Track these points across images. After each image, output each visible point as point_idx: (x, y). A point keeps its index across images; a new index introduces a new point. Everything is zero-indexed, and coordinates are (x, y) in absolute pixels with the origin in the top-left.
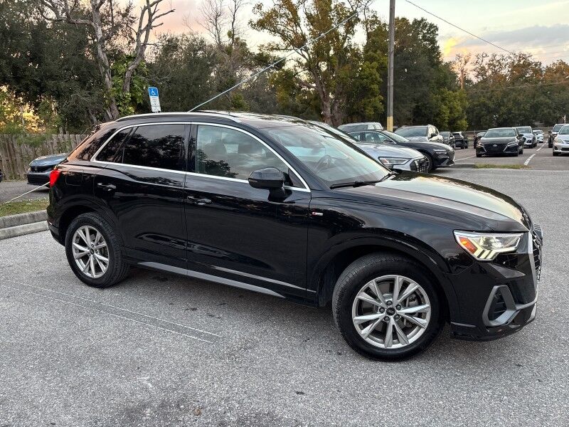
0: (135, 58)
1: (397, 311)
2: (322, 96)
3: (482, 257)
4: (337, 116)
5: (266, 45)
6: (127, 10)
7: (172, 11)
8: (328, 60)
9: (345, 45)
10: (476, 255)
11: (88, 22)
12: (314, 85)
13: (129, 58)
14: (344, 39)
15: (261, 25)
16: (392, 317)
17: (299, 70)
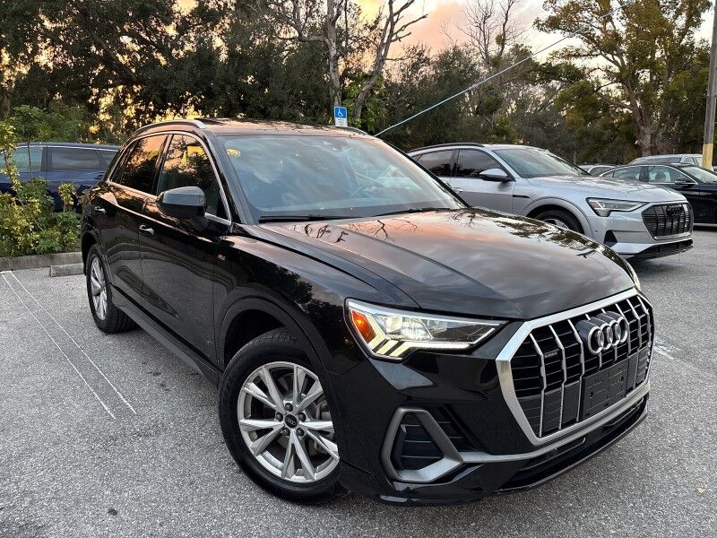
0: (371, 77)
1: (300, 423)
2: (638, 119)
3: (382, 352)
4: (660, 146)
5: (561, 52)
6: (376, 22)
7: (424, 17)
8: (652, 66)
9: (684, 42)
10: (371, 345)
11: (321, 38)
12: (628, 103)
13: (366, 77)
14: (682, 34)
15: (553, 24)
16: (293, 431)
17: (603, 82)
